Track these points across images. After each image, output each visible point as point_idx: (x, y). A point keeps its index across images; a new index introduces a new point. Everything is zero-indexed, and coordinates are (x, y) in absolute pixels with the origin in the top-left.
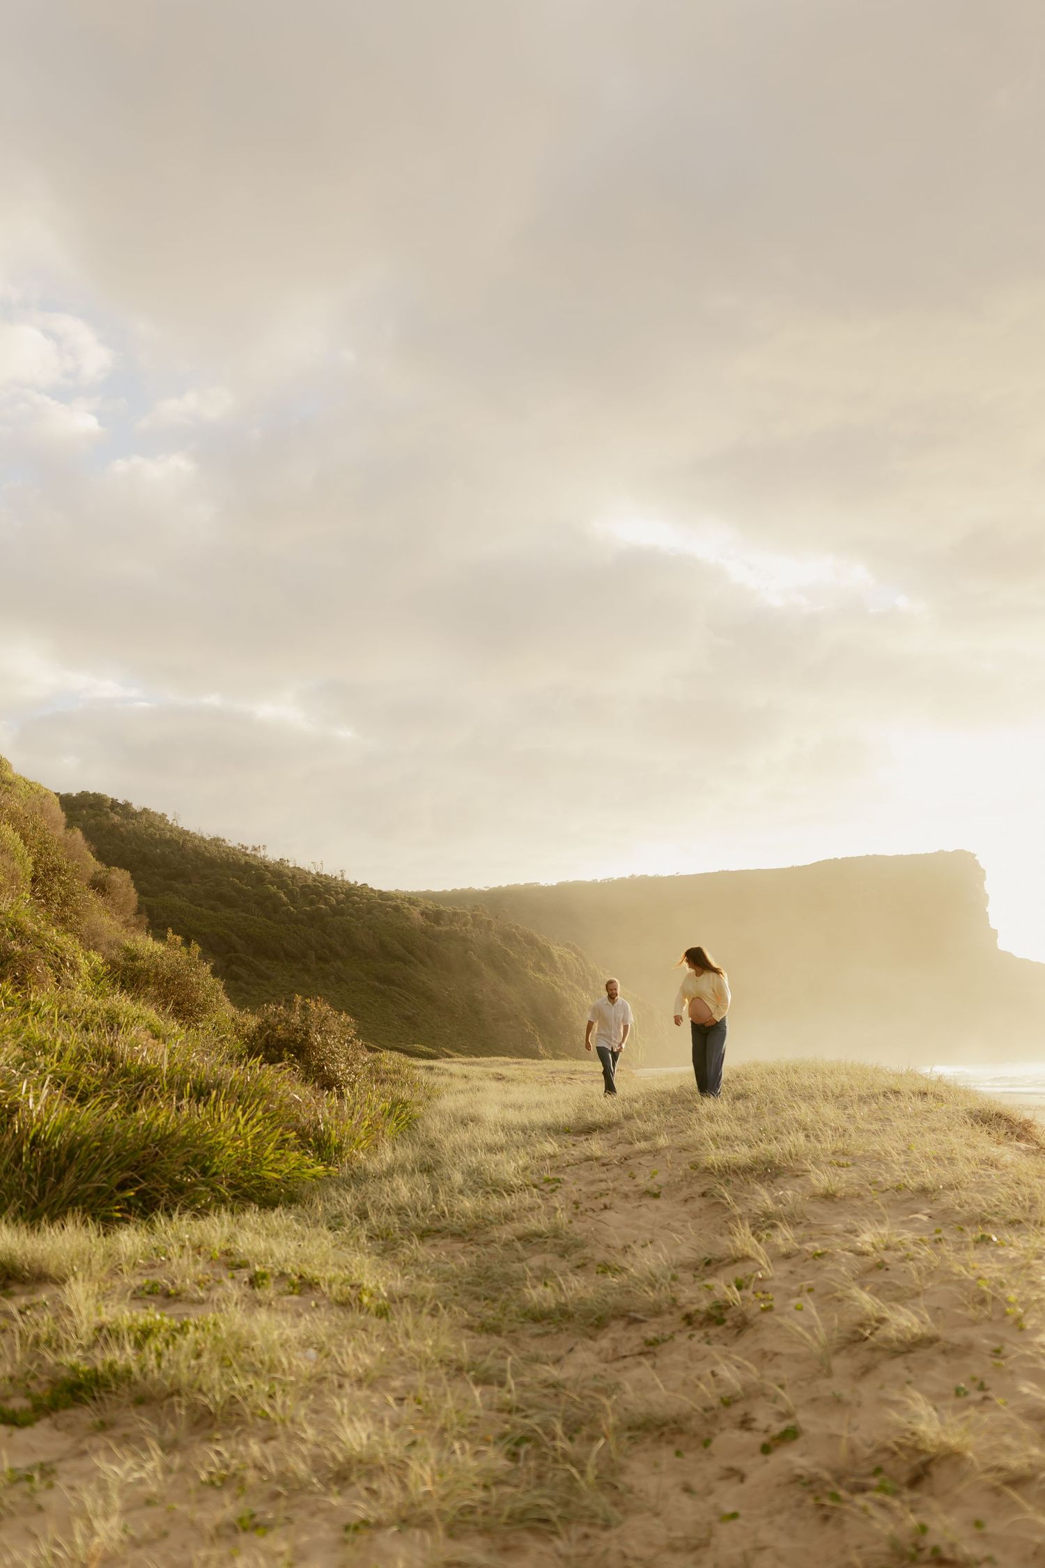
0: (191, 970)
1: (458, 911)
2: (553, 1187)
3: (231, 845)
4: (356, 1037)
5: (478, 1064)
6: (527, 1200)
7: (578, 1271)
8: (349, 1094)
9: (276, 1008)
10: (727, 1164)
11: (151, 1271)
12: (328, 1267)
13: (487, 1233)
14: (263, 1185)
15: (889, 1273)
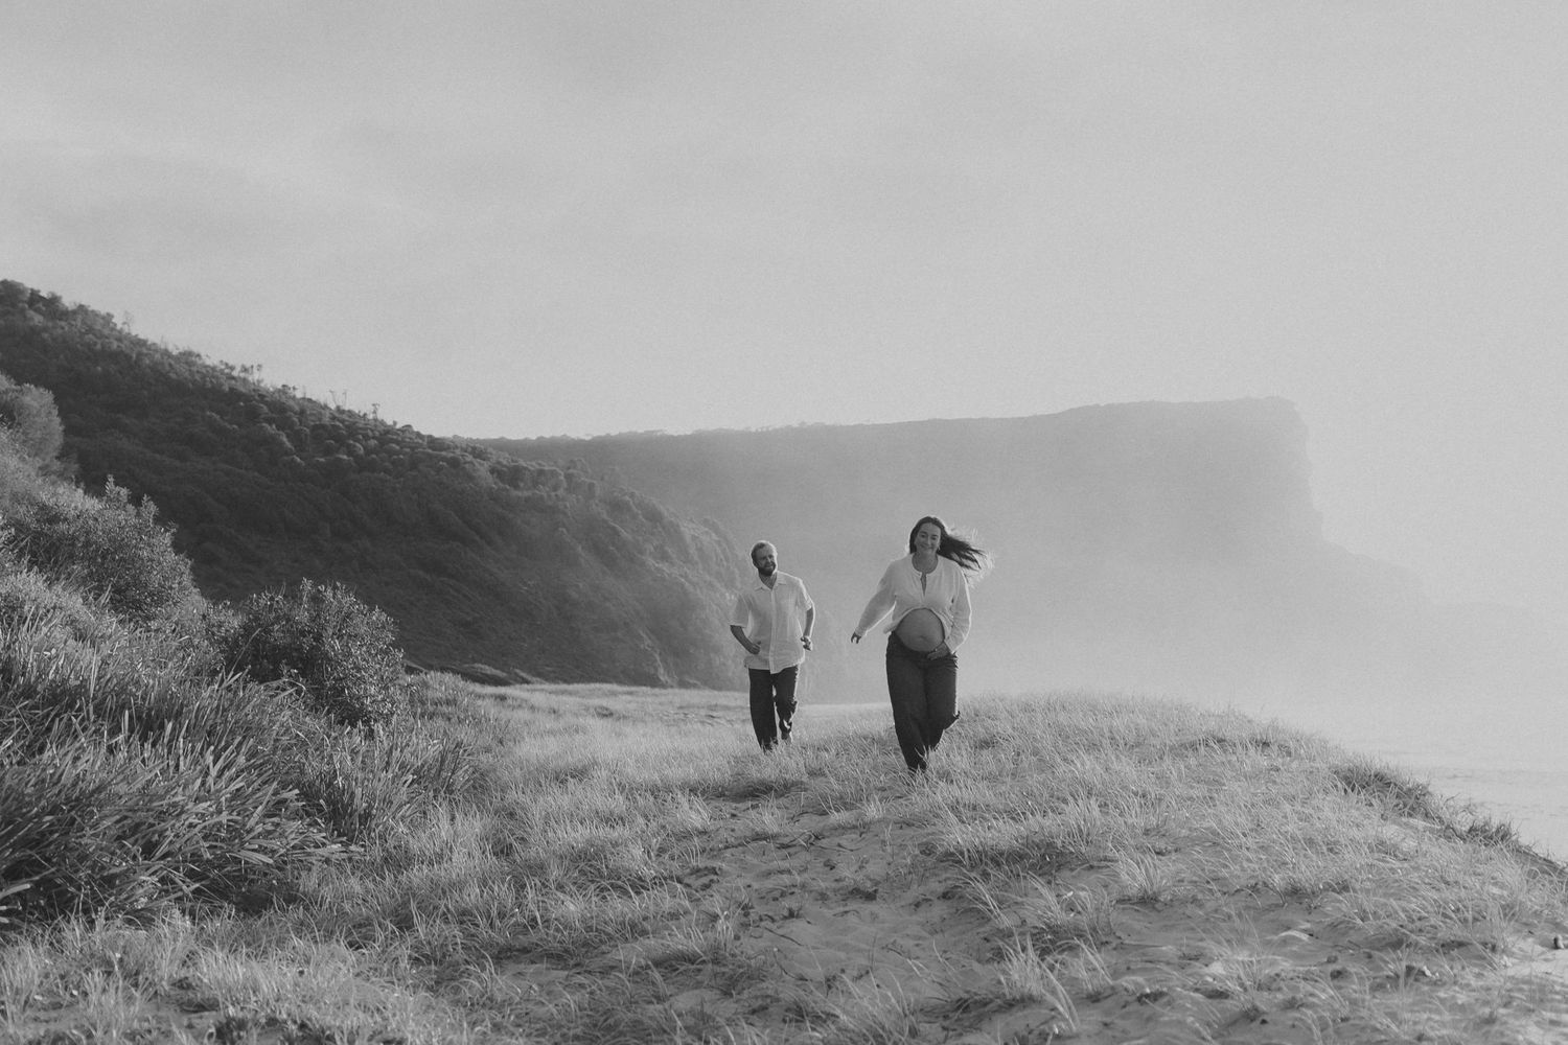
0: (141, 539)
1: (546, 468)
2: (705, 880)
3: (208, 362)
4: (395, 645)
5: (570, 693)
6: (666, 900)
7: (754, 1018)
8: (381, 732)
9: (272, 599)
10: (981, 848)
11: (54, 1014)
12: (347, 1009)
13: (604, 953)
14: (245, 874)
15: (1267, 1029)
